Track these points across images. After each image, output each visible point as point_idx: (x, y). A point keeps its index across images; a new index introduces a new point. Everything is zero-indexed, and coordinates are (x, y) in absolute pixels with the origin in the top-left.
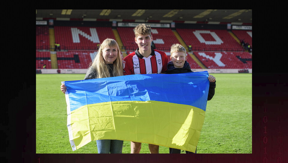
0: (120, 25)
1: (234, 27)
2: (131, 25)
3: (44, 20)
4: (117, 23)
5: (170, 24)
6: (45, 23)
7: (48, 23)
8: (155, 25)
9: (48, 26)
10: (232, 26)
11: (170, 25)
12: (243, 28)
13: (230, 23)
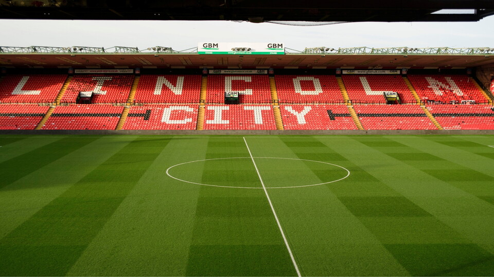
0: (211, 72)
1: (344, 72)
2: (223, 72)
3: (130, 68)
4: (208, 70)
5: (268, 70)
6: (131, 71)
7: (134, 71)
8: (251, 72)
9: (134, 75)
10: (342, 70)
11: (268, 72)
12: (356, 72)
13: (339, 67)
